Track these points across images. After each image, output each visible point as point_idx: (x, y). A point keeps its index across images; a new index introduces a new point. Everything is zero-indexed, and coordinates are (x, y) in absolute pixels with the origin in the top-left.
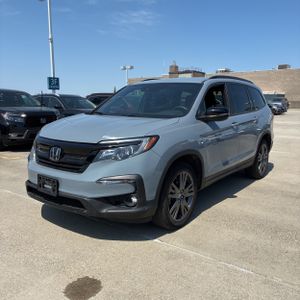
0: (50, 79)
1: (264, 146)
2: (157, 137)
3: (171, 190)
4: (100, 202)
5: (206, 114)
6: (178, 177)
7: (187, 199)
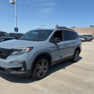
0: (15, 28)
2: (33, 48)
3: (38, 66)
5: (53, 40)
6: (41, 61)
7: (45, 69)
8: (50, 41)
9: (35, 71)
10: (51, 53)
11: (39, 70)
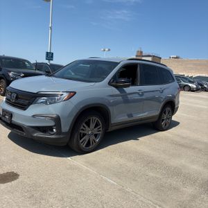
0: (47, 53)
1: (168, 109)
2: (75, 93)
3: (82, 127)
4: (33, 130)
5: (117, 83)
6: (90, 120)
7: (96, 135)
8: (110, 84)
9: (76, 136)
10: (110, 108)
11: (84, 135)
